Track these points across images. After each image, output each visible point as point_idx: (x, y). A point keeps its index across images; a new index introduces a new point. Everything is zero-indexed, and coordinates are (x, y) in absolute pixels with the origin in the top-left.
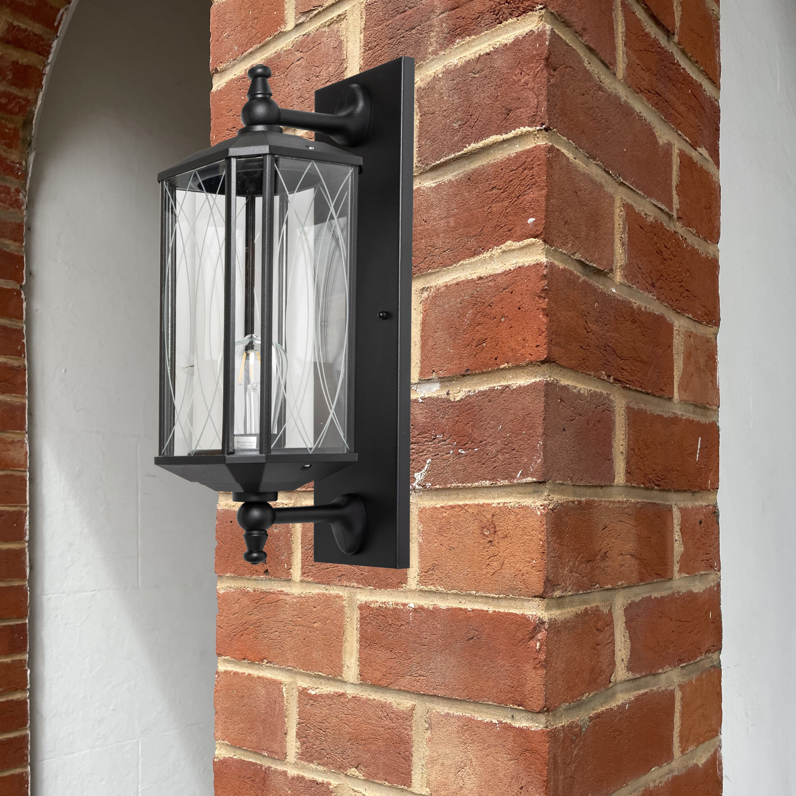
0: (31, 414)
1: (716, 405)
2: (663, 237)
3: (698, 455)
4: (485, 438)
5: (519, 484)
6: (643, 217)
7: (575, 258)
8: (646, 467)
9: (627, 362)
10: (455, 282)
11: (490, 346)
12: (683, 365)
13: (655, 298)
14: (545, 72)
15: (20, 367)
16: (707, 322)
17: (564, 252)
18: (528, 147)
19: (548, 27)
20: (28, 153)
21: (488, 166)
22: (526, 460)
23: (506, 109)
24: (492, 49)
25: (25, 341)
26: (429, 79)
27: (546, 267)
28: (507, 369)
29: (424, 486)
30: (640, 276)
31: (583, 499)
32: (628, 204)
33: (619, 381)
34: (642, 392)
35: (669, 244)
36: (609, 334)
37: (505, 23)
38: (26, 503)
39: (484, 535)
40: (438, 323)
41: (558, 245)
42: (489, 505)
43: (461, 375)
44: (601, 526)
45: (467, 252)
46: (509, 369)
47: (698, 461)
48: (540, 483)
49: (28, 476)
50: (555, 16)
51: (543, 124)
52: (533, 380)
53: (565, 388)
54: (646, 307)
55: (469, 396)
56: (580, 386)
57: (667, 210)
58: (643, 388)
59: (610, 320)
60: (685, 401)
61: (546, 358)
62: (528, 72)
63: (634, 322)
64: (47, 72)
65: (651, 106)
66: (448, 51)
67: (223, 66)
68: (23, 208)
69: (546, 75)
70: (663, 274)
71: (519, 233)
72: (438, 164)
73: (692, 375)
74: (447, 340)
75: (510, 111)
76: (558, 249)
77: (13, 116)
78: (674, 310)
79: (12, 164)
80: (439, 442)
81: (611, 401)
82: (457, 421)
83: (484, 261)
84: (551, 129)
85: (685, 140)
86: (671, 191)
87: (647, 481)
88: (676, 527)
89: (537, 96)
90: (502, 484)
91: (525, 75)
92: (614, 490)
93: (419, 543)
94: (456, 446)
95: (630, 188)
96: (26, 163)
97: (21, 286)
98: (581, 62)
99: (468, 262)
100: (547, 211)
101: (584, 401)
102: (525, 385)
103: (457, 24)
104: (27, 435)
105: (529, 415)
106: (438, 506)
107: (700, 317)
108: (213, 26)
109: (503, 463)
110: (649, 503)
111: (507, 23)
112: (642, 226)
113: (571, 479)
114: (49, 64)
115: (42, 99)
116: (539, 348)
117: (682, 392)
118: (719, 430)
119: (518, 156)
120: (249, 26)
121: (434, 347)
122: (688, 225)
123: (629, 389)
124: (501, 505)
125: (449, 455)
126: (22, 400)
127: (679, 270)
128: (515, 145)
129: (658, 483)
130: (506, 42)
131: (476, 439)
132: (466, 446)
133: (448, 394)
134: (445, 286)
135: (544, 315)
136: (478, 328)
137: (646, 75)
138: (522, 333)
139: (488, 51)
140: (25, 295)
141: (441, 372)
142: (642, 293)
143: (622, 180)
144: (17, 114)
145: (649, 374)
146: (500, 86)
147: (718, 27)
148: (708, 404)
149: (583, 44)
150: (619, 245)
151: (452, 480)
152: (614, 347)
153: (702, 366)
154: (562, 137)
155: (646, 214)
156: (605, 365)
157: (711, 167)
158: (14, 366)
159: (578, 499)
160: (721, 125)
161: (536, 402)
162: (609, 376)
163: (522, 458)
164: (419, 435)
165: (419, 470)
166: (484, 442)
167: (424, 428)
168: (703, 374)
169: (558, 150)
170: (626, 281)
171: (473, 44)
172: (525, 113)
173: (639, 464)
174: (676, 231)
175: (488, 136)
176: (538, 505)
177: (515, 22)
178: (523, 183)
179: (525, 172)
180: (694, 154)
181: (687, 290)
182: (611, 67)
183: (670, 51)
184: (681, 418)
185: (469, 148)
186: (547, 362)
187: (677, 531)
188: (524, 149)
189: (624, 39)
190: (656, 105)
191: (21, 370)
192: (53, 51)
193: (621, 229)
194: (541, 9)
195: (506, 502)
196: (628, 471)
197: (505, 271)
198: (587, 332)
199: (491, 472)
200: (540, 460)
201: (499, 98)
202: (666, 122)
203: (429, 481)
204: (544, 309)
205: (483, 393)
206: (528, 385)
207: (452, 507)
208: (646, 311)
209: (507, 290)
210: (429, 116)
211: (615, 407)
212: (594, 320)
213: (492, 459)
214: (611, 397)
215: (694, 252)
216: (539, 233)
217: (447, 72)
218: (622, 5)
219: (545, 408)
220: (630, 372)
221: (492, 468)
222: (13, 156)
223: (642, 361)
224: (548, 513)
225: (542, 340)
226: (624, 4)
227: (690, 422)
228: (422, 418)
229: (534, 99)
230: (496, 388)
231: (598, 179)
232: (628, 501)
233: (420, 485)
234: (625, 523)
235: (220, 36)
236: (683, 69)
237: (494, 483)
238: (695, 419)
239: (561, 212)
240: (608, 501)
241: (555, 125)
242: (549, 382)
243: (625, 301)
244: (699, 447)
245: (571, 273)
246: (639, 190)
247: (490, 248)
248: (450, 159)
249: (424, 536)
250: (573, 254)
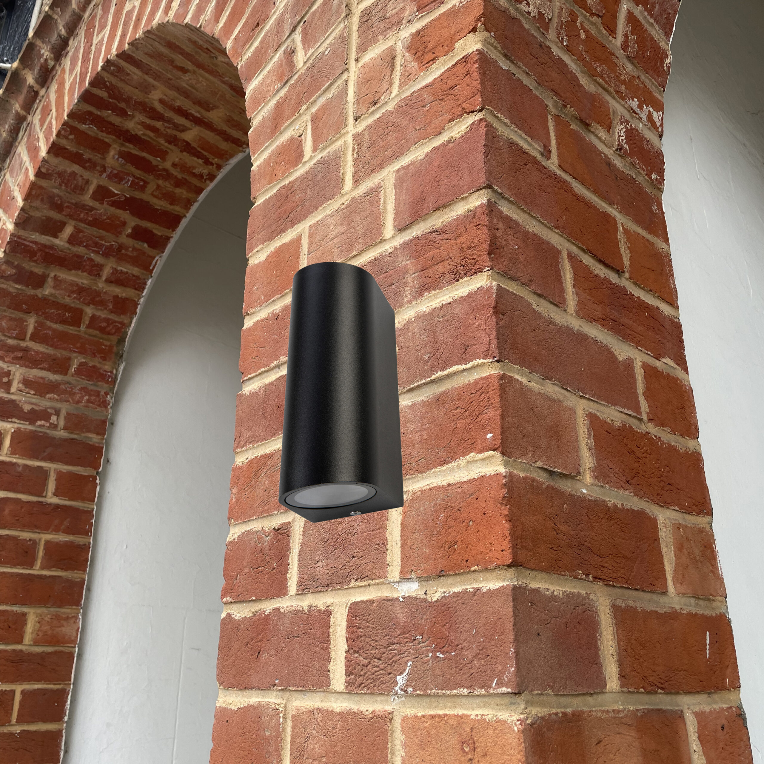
0: (89, 590)
1: (722, 596)
2: (635, 438)
3: (708, 652)
4: (461, 642)
5: (495, 694)
6: (610, 423)
7: (537, 466)
8: (643, 669)
9: (606, 559)
10: (428, 488)
11: (461, 548)
12: (675, 557)
13: (632, 494)
14: (494, 317)
15: (85, 545)
16: (697, 513)
17: (524, 461)
18: (484, 375)
19: (494, 283)
20: (119, 364)
21: (453, 389)
22: (500, 668)
23: (464, 345)
24: (452, 300)
25: (93, 521)
26: (405, 322)
27: (505, 476)
28: (477, 571)
29: (406, 691)
30: (612, 475)
31: (569, 710)
32: (591, 413)
33: (600, 579)
34: (629, 588)
35: (642, 444)
36: (582, 533)
37: (461, 280)
38: (70, 681)
39: (464, 751)
40: (415, 524)
41: (517, 456)
42: (468, 716)
43: (437, 575)
44: (594, 741)
45: (438, 461)
46: (479, 571)
47: (709, 658)
48: (516, 694)
49: (77, 652)
50: (501, 274)
51: (494, 357)
52: (501, 585)
53: (536, 591)
54: (622, 505)
55: (445, 597)
56: (552, 588)
57: (634, 414)
58: (629, 584)
59: (582, 520)
60: (683, 594)
61: (511, 563)
62: (480, 317)
63: (610, 519)
64: (141, 303)
65: (606, 330)
66: (419, 301)
67: (252, 310)
68: (109, 407)
69: (495, 320)
70: (639, 472)
71: (480, 446)
72: (413, 388)
73: (687, 567)
74: (424, 541)
75: (468, 346)
76: (517, 460)
77: (110, 336)
78: (657, 504)
79: (104, 373)
80: (419, 644)
81: (592, 600)
82: (435, 623)
83: (452, 470)
84: (502, 361)
85: (647, 354)
86: (637, 398)
87: (648, 684)
88: (693, 735)
89: (489, 336)
90: (479, 693)
91: (478, 320)
92: (607, 697)
93: (402, 756)
94: (434, 648)
95: (592, 400)
96: (117, 371)
97: (98, 473)
98: (529, 305)
99: (439, 470)
100: (502, 428)
101: (559, 603)
102: (495, 588)
103: (425, 281)
104: (81, 611)
105: (501, 620)
106: (420, 714)
107: (688, 508)
108: (247, 281)
109: (479, 670)
110: (652, 710)
111: (463, 281)
112: (609, 431)
113: (552, 688)
114: (143, 296)
115: (135, 323)
116: (504, 552)
117: (679, 585)
118: (730, 622)
119: (476, 382)
120: (273, 281)
121: (413, 547)
122: (661, 424)
123: (613, 586)
124: (479, 717)
125: (428, 658)
126: (83, 576)
127: (657, 466)
128: (473, 373)
129: (661, 686)
130: (462, 295)
131: (452, 642)
132: (444, 649)
133: (425, 593)
134: (420, 491)
135: (506, 521)
136: (449, 531)
137: (599, 308)
138: (489, 537)
139: (449, 301)
140: (100, 480)
141: (419, 571)
142: (617, 492)
143: (581, 394)
144: (112, 334)
145: (635, 570)
146: (459, 328)
147: (670, 260)
148: (711, 595)
149: (531, 291)
150: (586, 450)
151: (432, 686)
152: (590, 545)
153: (698, 557)
154: (515, 366)
155: (612, 420)
156: (581, 564)
157: (679, 373)
158: (80, 545)
159: (563, 710)
160: (684, 338)
161: (506, 606)
162: (587, 575)
163: (496, 666)
164: (400, 635)
165: (401, 673)
166: (460, 646)
167: (405, 628)
168: (700, 564)
169: (510, 377)
170: (597, 482)
171: (438, 296)
172: (480, 348)
173: (635, 666)
174: (649, 432)
175: (451, 366)
176: (515, 719)
177: (469, 280)
178: (481, 404)
179: (483, 395)
180: (658, 364)
181: (669, 484)
182: (560, 305)
183: (622, 285)
184: (680, 612)
185: (437, 375)
186: (513, 566)
187: (695, 740)
188: (481, 376)
189: (573, 282)
190: (611, 329)
191: (85, 548)
192: (147, 287)
193: (586, 436)
194: (489, 270)
195: (484, 714)
196: (622, 675)
197: (470, 479)
198: (557, 533)
199: (468, 679)
200: (513, 669)
201: (459, 337)
202: (624, 342)
203: (410, 686)
204: (506, 516)
205: (456, 595)
206: (497, 589)
207: (433, 717)
208: (624, 508)
209: (472, 497)
210: (404, 350)
211: (597, 606)
212: (563, 521)
213: (468, 665)
214: (592, 597)
215: (672, 449)
216: (496, 446)
217: (418, 317)
218: (568, 257)
219: (514, 613)
220: (612, 570)
221: (469, 674)
222: (107, 367)
223: (624, 557)
224: (525, 729)
225: (506, 544)
226: (571, 256)
227: (692, 616)
228: (403, 618)
229: (486, 338)
230: (468, 590)
231: (555, 397)
232: (625, 709)
233: (401, 690)
234: (624, 735)
235: (252, 289)
236: (637, 297)
237: (472, 691)
238: (698, 612)
239: (517, 428)
240: (600, 711)
241: (507, 357)
242: (517, 587)
243: (597, 500)
244: (708, 642)
245: (534, 480)
246: (602, 401)
247: (457, 458)
248: (422, 384)
249: (406, 748)
250: (534, 463)
